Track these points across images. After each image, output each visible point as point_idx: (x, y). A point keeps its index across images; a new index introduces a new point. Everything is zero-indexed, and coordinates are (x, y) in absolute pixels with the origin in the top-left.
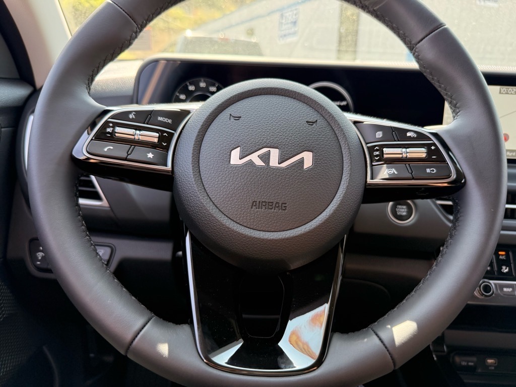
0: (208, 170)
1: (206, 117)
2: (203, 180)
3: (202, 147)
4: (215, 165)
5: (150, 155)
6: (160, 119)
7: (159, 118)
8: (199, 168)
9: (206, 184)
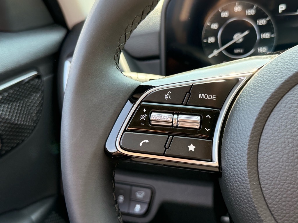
0: (271, 179)
1: (265, 100)
2: (265, 192)
3: (261, 144)
4: (281, 173)
5: (192, 148)
6: (201, 96)
7: (200, 94)
8: (258, 174)
9: (270, 198)
